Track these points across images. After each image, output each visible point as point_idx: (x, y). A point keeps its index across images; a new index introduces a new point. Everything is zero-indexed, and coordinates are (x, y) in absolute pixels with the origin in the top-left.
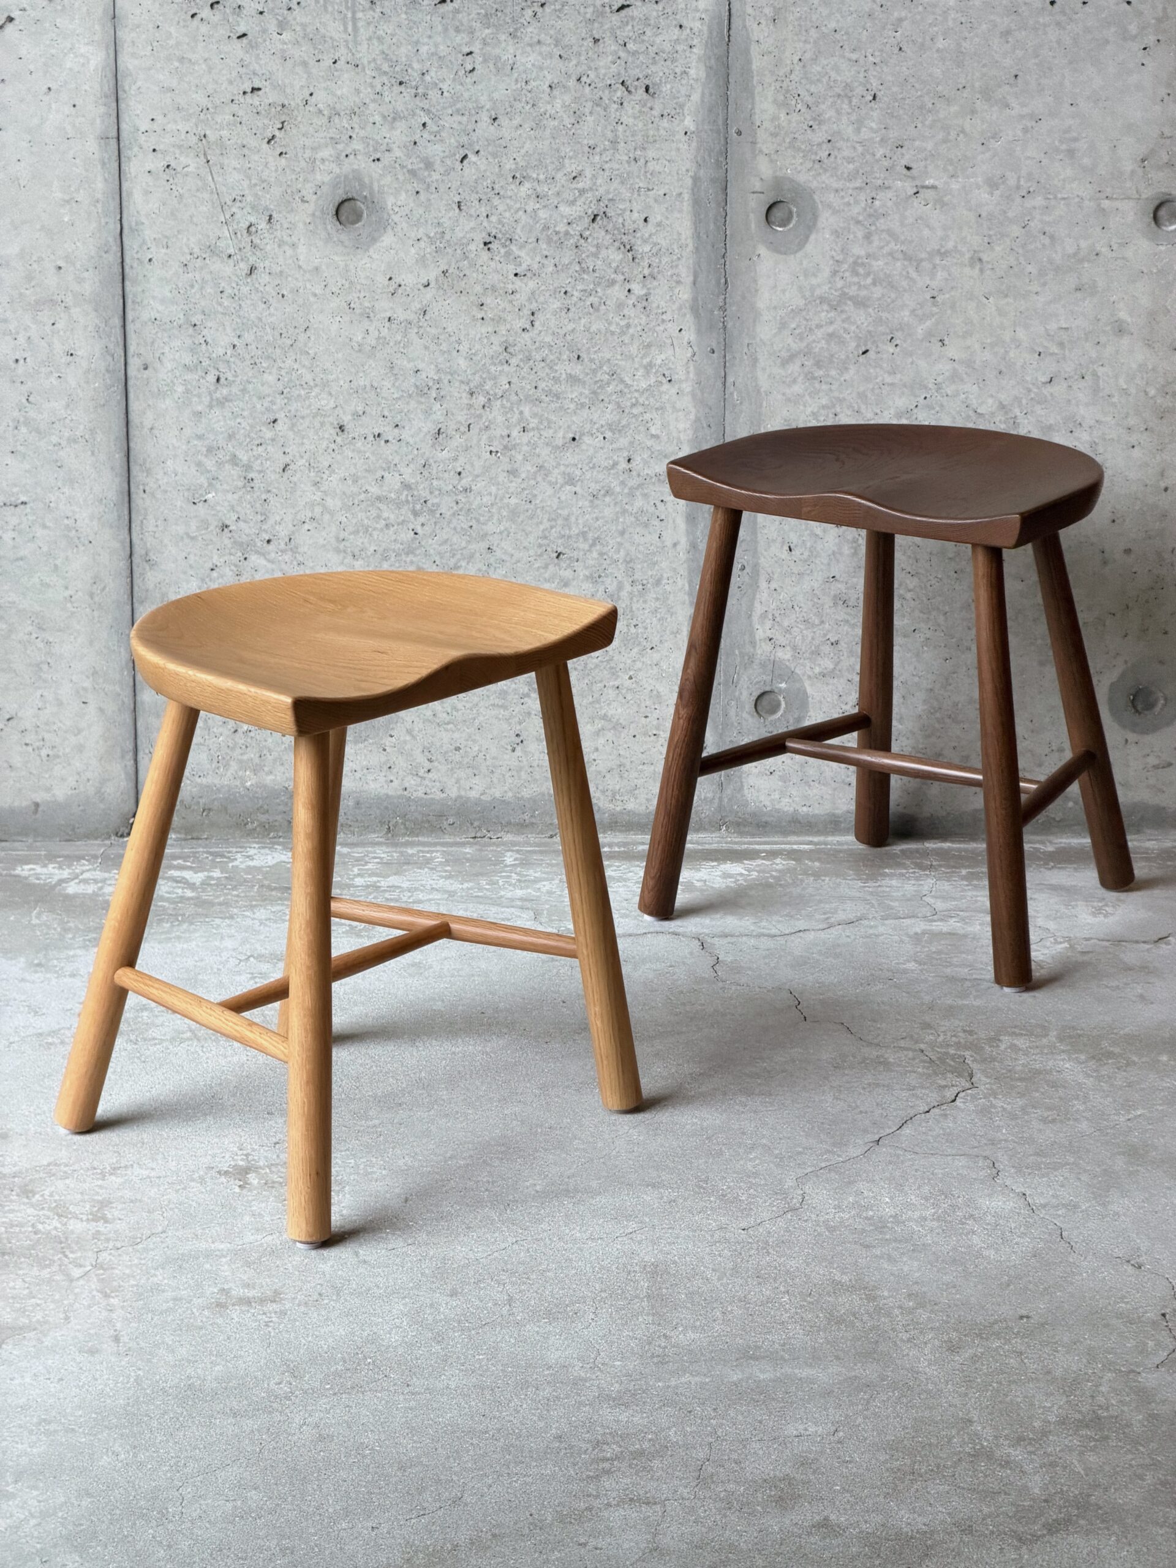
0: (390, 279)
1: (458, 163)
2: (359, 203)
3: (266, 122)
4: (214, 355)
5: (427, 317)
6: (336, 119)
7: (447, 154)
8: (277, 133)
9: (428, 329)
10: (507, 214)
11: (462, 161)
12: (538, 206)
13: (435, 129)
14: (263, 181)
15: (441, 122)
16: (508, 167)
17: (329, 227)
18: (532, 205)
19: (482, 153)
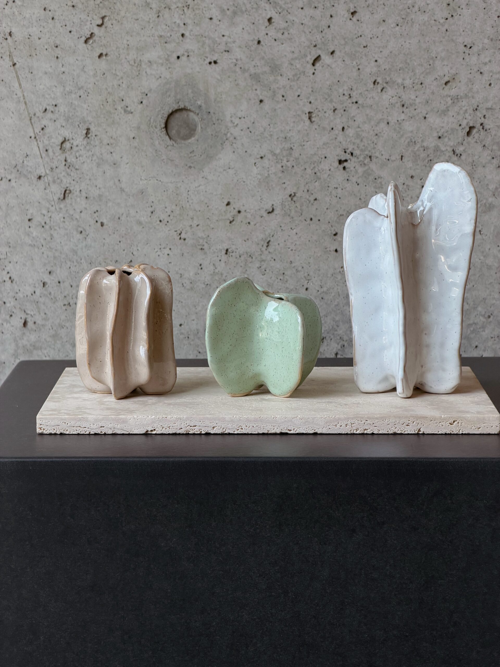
0: (228, 204)
1: (310, 66)
2: (191, 114)
3: (83, 16)
4: (20, 295)
5: (271, 249)
6: (166, 13)
7: (296, 55)
8: (96, 30)
9: (272, 263)
10: (366, 127)
11: (313, 64)
12: (403, 116)
13: (283, 25)
14: (79, 89)
15: (290, 17)
16: (368, 70)
17: (157, 143)
18: (395, 116)
19: (337, 53)
